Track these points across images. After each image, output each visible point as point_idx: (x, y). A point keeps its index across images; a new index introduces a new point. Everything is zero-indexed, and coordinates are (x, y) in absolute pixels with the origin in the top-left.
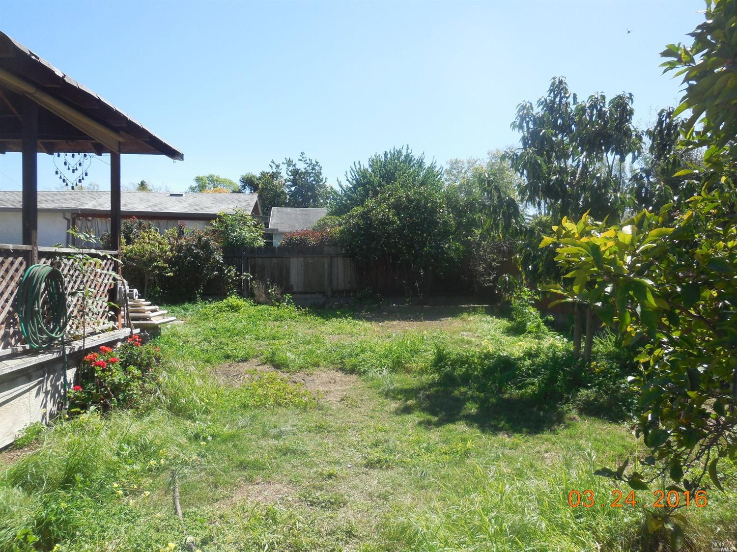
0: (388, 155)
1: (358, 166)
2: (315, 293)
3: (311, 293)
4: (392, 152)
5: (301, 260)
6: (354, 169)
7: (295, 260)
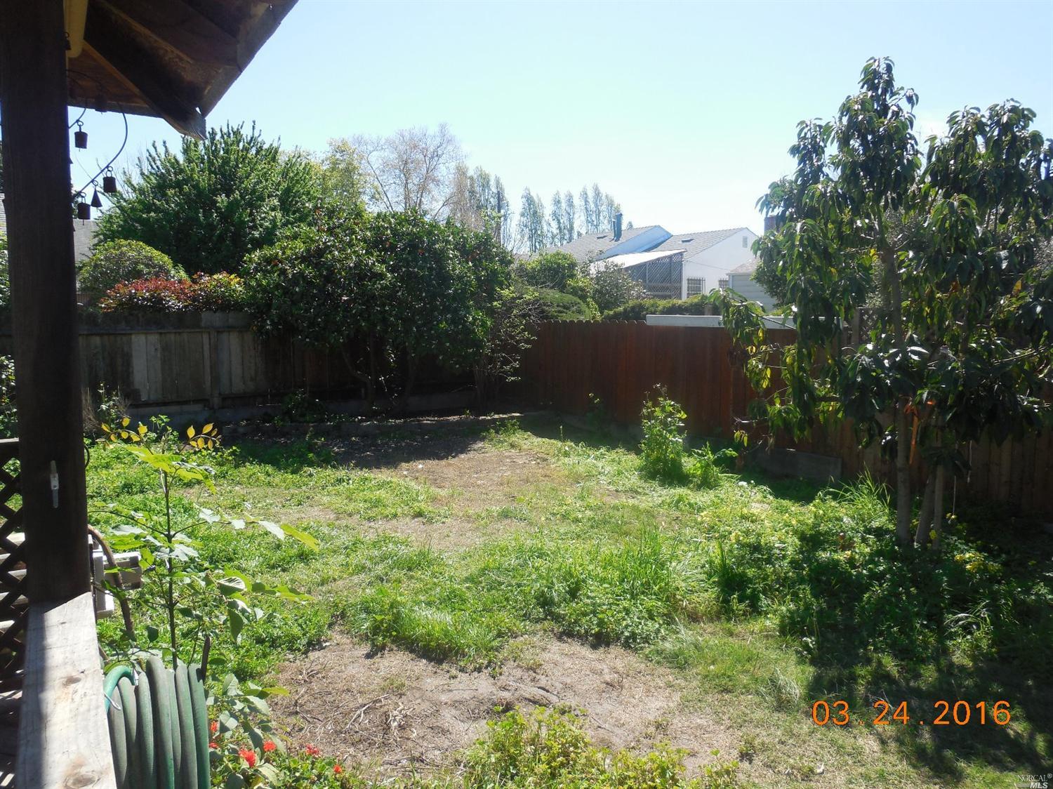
0: (216, 134)
1: (161, 150)
2: (186, 402)
3: (178, 403)
4: (225, 130)
5: (154, 338)
6: (154, 154)
7: (142, 338)
